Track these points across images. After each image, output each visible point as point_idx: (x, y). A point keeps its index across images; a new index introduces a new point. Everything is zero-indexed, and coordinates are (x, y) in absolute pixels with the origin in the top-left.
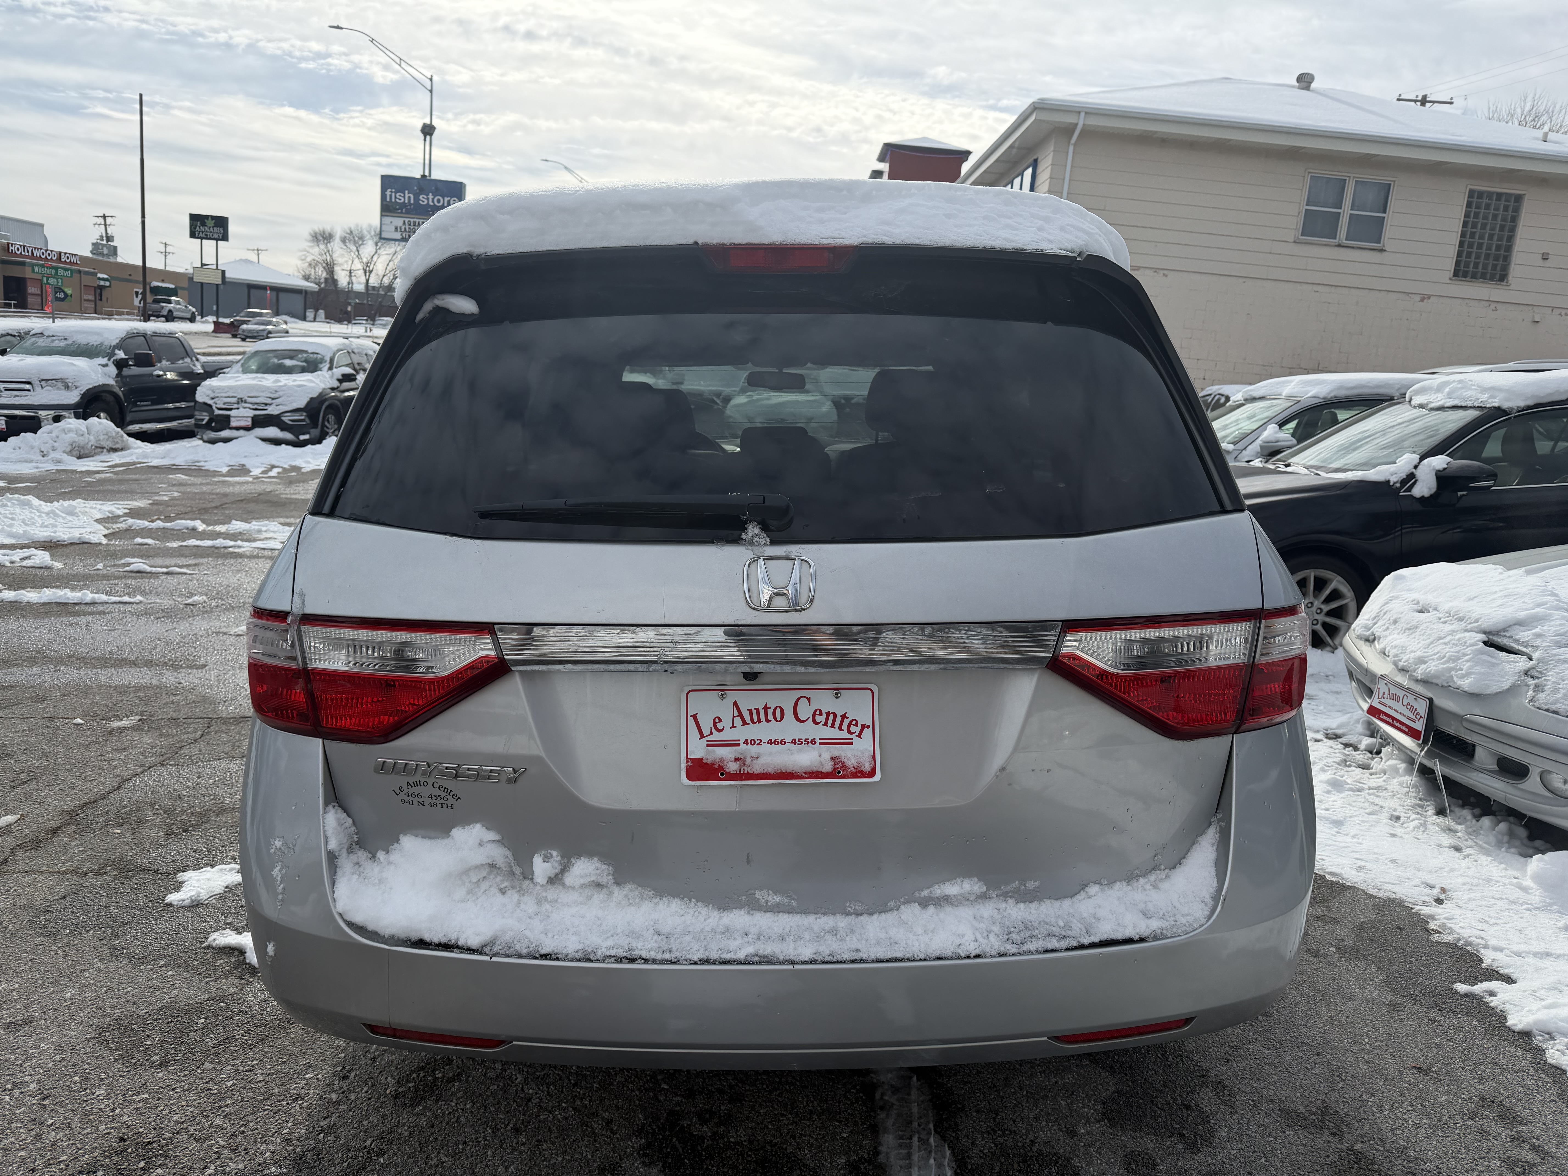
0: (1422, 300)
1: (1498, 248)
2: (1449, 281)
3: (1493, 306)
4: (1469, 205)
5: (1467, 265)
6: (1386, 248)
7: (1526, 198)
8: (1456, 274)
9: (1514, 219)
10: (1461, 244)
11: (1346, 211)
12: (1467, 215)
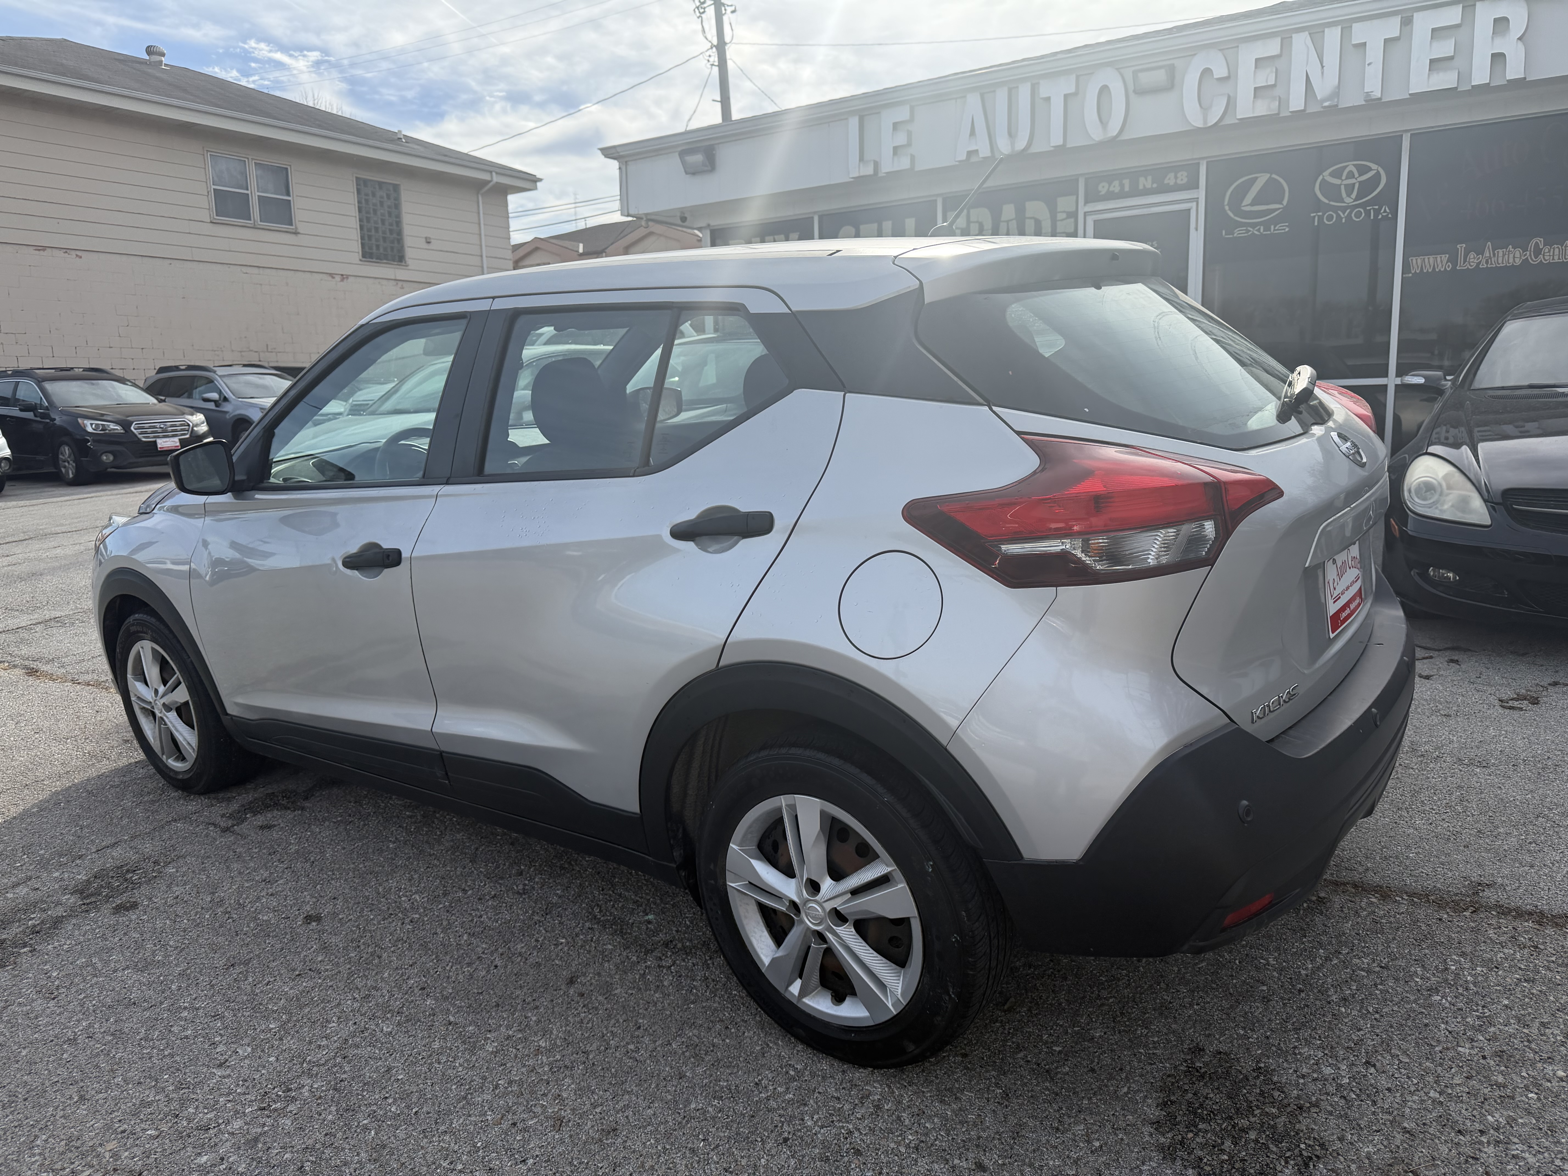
0: (342, 280)
1: (391, 231)
2: (360, 263)
3: (400, 284)
4: (359, 191)
5: (371, 248)
6: (300, 230)
7: (402, 188)
8: (364, 256)
9: (397, 206)
10: (362, 228)
11: (254, 195)
12: (359, 202)
